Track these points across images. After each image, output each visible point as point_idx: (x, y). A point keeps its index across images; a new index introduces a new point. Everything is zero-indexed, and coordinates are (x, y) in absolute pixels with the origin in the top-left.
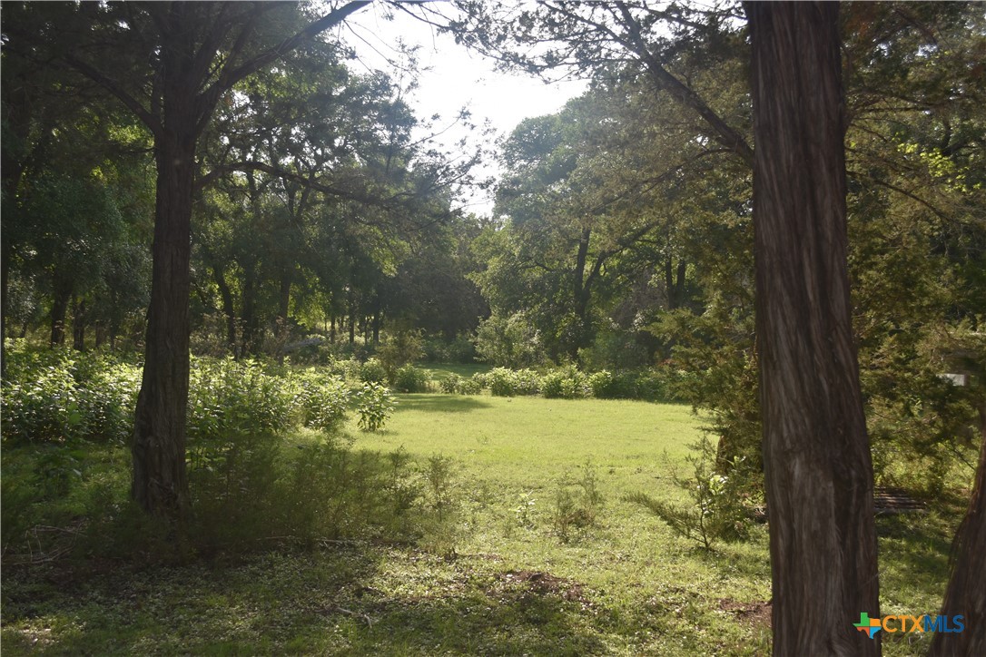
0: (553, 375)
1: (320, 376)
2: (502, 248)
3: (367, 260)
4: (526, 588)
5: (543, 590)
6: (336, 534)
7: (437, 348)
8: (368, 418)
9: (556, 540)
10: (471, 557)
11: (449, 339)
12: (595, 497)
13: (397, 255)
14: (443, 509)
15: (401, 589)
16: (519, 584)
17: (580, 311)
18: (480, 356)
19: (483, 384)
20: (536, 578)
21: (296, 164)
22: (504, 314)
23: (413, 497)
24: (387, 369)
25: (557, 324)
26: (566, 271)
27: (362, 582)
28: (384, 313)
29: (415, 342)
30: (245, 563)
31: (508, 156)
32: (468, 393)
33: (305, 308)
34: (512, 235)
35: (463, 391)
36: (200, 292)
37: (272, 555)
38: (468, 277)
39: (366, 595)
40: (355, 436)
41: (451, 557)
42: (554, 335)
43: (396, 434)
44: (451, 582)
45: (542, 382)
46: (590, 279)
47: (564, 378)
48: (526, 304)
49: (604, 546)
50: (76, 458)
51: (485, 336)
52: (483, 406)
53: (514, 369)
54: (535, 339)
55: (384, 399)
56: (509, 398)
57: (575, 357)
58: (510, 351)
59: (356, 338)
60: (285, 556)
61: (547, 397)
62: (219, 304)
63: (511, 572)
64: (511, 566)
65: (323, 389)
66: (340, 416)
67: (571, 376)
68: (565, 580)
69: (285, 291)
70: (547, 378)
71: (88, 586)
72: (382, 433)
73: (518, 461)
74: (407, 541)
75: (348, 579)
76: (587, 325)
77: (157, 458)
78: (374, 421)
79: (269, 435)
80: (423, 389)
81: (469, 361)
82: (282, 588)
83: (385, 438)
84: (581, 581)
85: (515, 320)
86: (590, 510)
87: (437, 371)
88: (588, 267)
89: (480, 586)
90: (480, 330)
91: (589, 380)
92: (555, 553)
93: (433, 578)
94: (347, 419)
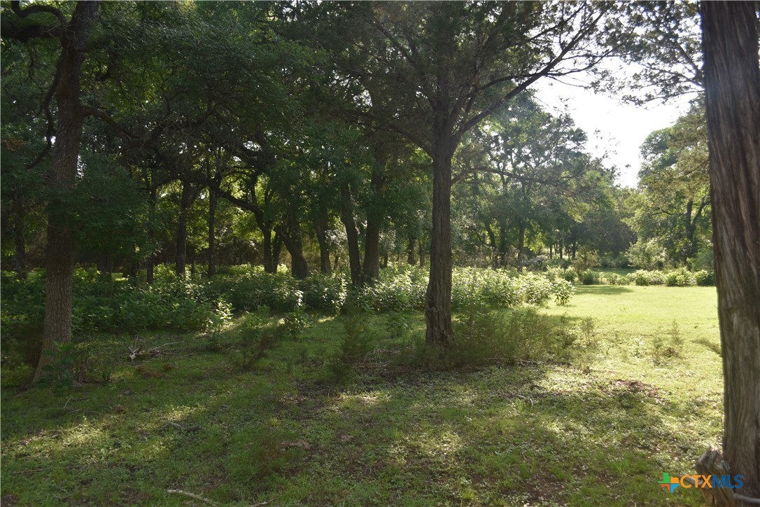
0: (671, 273)
1: (535, 276)
2: (642, 204)
3: (565, 215)
4: (626, 389)
5: (635, 391)
6: (528, 357)
7: (608, 260)
8: (560, 298)
9: (652, 364)
10: (599, 372)
11: (615, 255)
12: (677, 341)
13: (582, 211)
14: (592, 346)
15: (555, 387)
16: (623, 386)
17: (690, 237)
18: (631, 264)
19: (632, 280)
20: (632, 384)
21: (525, 166)
22: (645, 240)
23: (574, 340)
24: (578, 273)
25: (676, 245)
26: (680, 214)
27: (536, 383)
28: (579, 242)
29: (593, 257)
30: (478, 371)
31: (644, 153)
32: (623, 284)
33: (532, 241)
34: (647, 196)
35: (620, 283)
36: (478, 236)
37: (492, 368)
38: (623, 220)
39: (536, 389)
40: (552, 309)
41: (587, 371)
42: (675, 251)
43: (575, 306)
44: (584, 384)
45: (665, 277)
46: (696, 219)
47: (678, 275)
48: (657, 235)
49: (681, 368)
50: (405, 318)
51: (634, 253)
52: (628, 291)
53: (649, 271)
54: (663, 254)
55: (568, 288)
56: (645, 287)
57: (686, 263)
58: (649, 261)
59: (564, 257)
60: (499, 368)
61: (668, 286)
62: (488, 241)
63: (620, 380)
64: (621, 377)
65: (536, 283)
66: (547, 297)
67: (683, 274)
68: (650, 386)
69: (522, 233)
70: (668, 275)
71: (399, 379)
72: (568, 306)
73: (641, 321)
74: (566, 362)
75: (529, 380)
76: (695, 244)
77: (437, 318)
78: (564, 298)
79: (507, 307)
80: (597, 283)
81: (626, 267)
82: (493, 384)
83: (568, 308)
84: (659, 387)
85: (651, 244)
86: (676, 348)
87: (608, 273)
88: (694, 212)
89: (600, 387)
90: (631, 250)
91: (693, 276)
92: (649, 371)
93: (574, 382)
94: (550, 299)
